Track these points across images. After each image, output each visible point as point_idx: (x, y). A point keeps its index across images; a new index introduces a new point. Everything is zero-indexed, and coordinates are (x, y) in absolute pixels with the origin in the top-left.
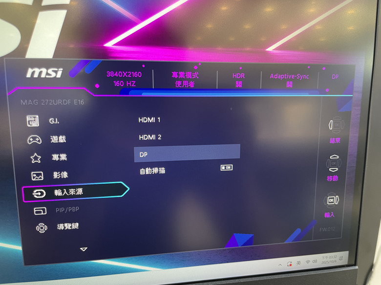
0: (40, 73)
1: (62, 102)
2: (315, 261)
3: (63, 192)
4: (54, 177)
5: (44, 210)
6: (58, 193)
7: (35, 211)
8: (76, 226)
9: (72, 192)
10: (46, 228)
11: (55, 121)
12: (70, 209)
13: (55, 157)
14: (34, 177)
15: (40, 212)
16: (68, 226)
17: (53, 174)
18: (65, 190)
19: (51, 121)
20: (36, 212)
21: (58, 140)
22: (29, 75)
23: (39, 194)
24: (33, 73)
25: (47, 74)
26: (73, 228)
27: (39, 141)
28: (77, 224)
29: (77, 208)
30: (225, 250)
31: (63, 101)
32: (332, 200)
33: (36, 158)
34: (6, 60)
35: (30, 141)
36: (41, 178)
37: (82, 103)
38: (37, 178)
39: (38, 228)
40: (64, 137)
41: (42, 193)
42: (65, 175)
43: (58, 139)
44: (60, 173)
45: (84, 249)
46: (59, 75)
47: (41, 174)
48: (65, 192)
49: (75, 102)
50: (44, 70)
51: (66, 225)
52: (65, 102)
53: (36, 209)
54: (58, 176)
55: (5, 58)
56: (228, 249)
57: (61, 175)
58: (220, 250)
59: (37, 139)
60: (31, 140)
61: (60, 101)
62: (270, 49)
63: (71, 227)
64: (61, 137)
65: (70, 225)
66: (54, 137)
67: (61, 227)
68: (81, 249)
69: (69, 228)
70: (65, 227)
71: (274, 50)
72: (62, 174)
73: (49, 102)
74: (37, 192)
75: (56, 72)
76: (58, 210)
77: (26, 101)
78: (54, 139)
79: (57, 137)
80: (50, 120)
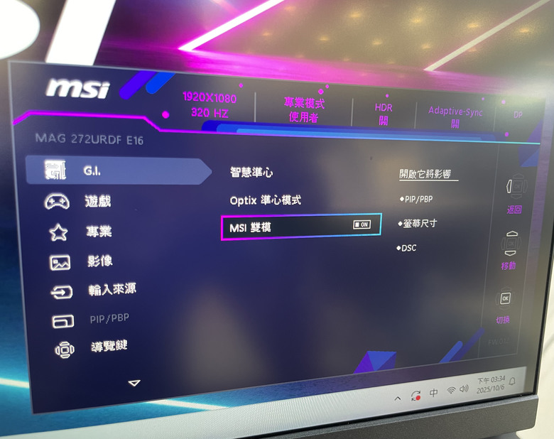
0: (71, 89)
1: (107, 140)
2: (465, 389)
3: (103, 289)
4: (88, 264)
5: (69, 320)
6: (94, 290)
7: (54, 322)
8: (122, 345)
9: (118, 288)
10: (72, 349)
11: (93, 170)
12: (114, 317)
13: (92, 231)
14: (54, 265)
15: (63, 323)
16: (109, 346)
17: (87, 259)
18: (106, 285)
19: (87, 171)
20: (56, 324)
21: (98, 203)
22: (50, 92)
23: (63, 292)
24: (58, 89)
25: (83, 91)
26: (118, 348)
27: (65, 204)
28: (125, 342)
29: (126, 316)
30: (354, 376)
31: (107, 138)
32: (506, 298)
33: (59, 233)
34: (12, 64)
35: (49, 204)
36: (66, 266)
37: (141, 142)
38: (59, 267)
39: (58, 350)
40: (108, 198)
41: (67, 292)
42: (107, 260)
43: (98, 201)
44: (100, 258)
45: (134, 383)
46: (103, 94)
47: (66, 260)
48: (107, 289)
49: (128, 140)
50: (77, 85)
51: (106, 343)
52: (112, 139)
53: (56, 319)
54: (95, 263)
55: (9, 62)
56: (358, 375)
57: (100, 261)
58: (346, 377)
59: (62, 201)
60: (52, 201)
61: (103, 138)
62: (431, 68)
63: (115, 347)
64: (102, 198)
65: (112, 343)
66: (91, 197)
67: (97, 347)
68: (130, 382)
69: (112, 349)
70: (104, 348)
71: (435, 70)
72: (102, 260)
73: (84, 139)
74: (59, 290)
75: (98, 88)
76: (93, 318)
77: (45, 135)
78: (92, 201)
79: (95, 197)
80: (85, 169)
